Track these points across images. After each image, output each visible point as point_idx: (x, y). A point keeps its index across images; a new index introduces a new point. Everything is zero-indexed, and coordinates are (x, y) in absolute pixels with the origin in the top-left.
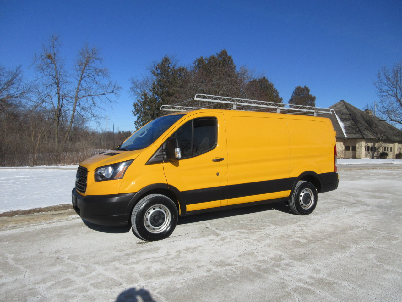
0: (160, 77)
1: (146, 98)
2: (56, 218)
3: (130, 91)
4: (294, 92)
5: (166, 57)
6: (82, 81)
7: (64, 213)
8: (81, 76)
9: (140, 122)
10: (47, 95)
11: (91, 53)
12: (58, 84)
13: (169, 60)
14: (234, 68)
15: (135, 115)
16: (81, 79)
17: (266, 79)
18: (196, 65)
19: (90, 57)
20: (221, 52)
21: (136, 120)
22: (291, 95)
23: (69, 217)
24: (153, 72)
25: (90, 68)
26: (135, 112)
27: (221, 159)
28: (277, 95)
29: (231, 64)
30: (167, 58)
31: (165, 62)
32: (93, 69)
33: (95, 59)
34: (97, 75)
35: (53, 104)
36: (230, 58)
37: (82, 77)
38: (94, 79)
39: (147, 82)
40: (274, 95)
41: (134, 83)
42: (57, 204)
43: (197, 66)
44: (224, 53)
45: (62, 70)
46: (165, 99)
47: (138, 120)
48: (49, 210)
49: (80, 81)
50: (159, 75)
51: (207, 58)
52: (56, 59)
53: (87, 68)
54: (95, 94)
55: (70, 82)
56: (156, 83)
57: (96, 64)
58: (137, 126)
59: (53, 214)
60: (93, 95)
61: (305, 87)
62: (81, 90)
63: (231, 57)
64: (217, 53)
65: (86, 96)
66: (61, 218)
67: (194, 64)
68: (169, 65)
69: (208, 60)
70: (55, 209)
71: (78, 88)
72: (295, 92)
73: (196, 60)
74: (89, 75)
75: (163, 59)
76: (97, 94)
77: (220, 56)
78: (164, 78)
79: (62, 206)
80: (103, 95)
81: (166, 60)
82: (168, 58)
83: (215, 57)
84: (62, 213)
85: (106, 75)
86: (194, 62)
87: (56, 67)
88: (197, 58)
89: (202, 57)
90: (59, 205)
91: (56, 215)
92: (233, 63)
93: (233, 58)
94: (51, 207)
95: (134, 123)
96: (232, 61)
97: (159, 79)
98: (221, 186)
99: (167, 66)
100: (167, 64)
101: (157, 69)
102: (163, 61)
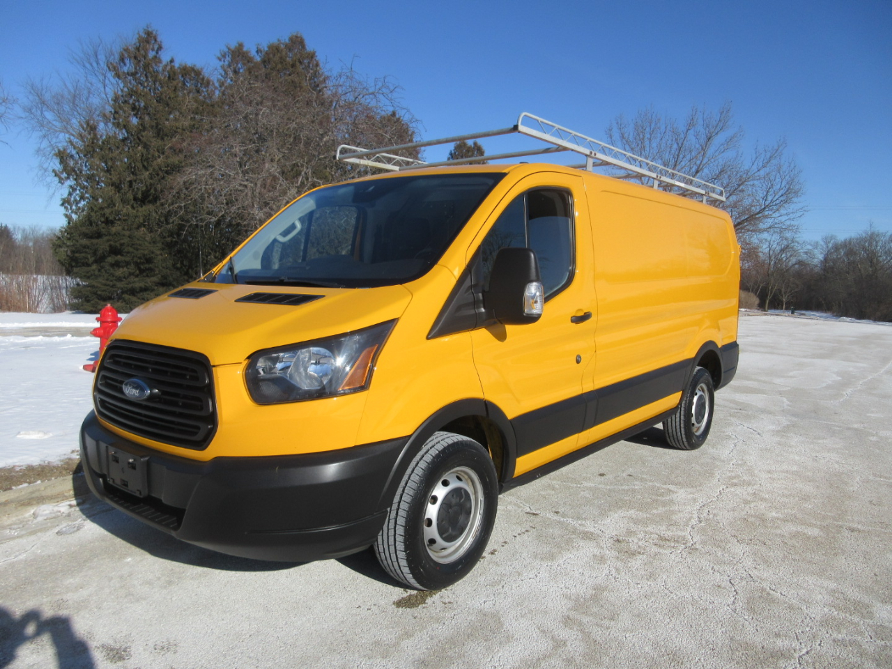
0: (133, 83)
1: (95, 137)
3: (23, 115)
5: (150, 30)
9: (75, 200)
13: (159, 40)
14: (324, 81)
15: (61, 181)
17: (397, 116)
18: (226, 63)
20: (291, 39)
21: (65, 195)
24: (113, 68)
26: (62, 173)
27: (585, 317)
29: (316, 74)
30: (152, 33)
31: (147, 42)
36: (312, 56)
43: (229, 66)
44: (297, 42)
46: (151, 142)
47: (70, 194)
50: (131, 78)
51: (260, 47)
56: (121, 99)
58: (68, 213)
61: (475, 144)
63: (314, 53)
64: (279, 40)
67: (220, 60)
68: (157, 53)
69: (263, 53)
73: (226, 50)
75: (138, 34)
77: (289, 48)
81: (149, 38)
82: (154, 33)
83: (280, 47)
86: (219, 56)
88: (229, 46)
89: (241, 45)
92: (320, 69)
93: (320, 57)
95: (61, 202)
96: (317, 65)
97: (132, 90)
98: (582, 395)
99: (151, 54)
100: (153, 50)
101: (122, 60)
102: (141, 40)
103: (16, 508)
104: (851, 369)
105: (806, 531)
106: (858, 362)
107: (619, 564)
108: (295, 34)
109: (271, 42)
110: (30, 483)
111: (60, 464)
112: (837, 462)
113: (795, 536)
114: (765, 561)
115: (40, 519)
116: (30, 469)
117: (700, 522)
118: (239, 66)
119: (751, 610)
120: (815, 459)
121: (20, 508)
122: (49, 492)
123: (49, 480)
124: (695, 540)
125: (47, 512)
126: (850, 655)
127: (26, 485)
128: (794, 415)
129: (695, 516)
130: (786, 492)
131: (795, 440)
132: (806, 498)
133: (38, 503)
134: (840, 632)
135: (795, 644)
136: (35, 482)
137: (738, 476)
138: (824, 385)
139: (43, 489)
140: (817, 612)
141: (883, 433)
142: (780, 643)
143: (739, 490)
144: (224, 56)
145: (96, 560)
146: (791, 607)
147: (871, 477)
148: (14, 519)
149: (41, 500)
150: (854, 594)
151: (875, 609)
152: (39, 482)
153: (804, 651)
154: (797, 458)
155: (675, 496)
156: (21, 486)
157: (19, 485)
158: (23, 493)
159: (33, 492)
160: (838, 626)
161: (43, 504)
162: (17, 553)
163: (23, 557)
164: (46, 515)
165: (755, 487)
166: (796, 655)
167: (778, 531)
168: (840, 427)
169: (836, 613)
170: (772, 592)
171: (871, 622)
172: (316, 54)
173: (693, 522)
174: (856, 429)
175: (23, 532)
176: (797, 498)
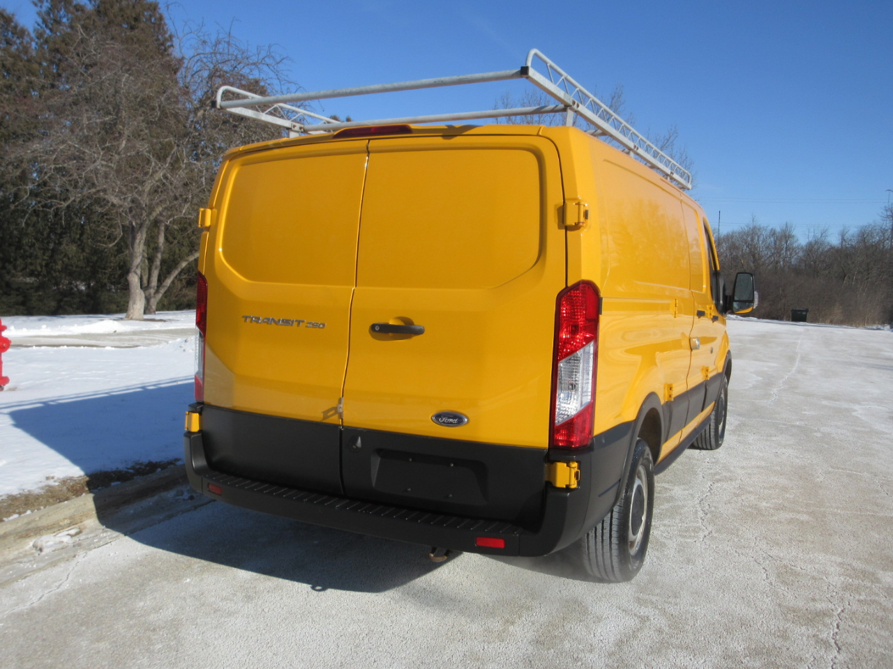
14: (170, 39)
29: (160, 26)
36: (154, 8)
63: (157, 5)
92: (165, 24)
93: (164, 10)
103: (15, 541)
104: (766, 369)
105: (797, 517)
106: (766, 362)
107: (656, 553)
110: (20, 513)
111: (42, 492)
112: (797, 457)
113: (790, 521)
114: (778, 544)
115: (46, 551)
116: (12, 498)
117: (706, 514)
118: (62, 13)
119: (784, 582)
120: (776, 455)
121: (18, 541)
122: (44, 522)
123: (39, 509)
124: (710, 530)
125: (51, 543)
126: (876, 611)
127: (16, 516)
128: (739, 415)
129: (699, 509)
130: (766, 485)
131: (751, 438)
132: (785, 489)
133: (36, 534)
134: (860, 595)
135: (831, 606)
136: (25, 512)
137: (718, 474)
138: (751, 385)
139: (37, 519)
140: (836, 580)
141: (825, 429)
142: (819, 606)
143: (725, 485)
145: (151, 583)
146: (813, 578)
147: (830, 469)
148: (16, 553)
149: (38, 531)
150: (858, 565)
151: (879, 575)
152: (29, 512)
153: (840, 610)
154: (761, 455)
155: (673, 493)
156: (11, 518)
157: (9, 516)
158: (19, 524)
159: (29, 523)
160: (857, 590)
161: (41, 535)
162: (57, 584)
163: (66, 586)
164: (51, 546)
165: (737, 482)
166: (835, 613)
167: (775, 518)
168: (785, 425)
169: (851, 580)
170: (793, 568)
171: (881, 586)
173: (701, 514)
174: (798, 426)
175: (41, 565)
176: (777, 490)
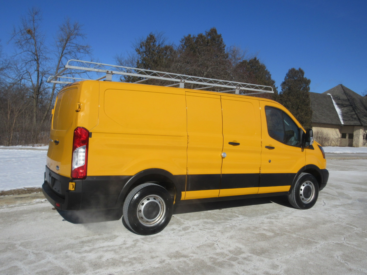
0: (144, 56)
2: (18, 202)
4: (287, 75)
5: (152, 34)
6: (63, 58)
7: (28, 197)
8: (61, 52)
10: (26, 72)
11: (72, 28)
12: (37, 60)
13: (155, 38)
14: (224, 47)
16: (62, 56)
17: (257, 60)
18: (183, 43)
19: (72, 32)
20: (211, 30)
22: (284, 78)
23: (33, 201)
24: (138, 51)
25: (72, 45)
28: (270, 78)
29: (221, 43)
31: (150, 39)
32: (75, 45)
33: (77, 34)
34: (79, 52)
35: (32, 81)
36: (220, 36)
37: (63, 54)
38: (75, 57)
39: (132, 60)
40: (266, 77)
41: (119, 61)
42: (21, 187)
43: (185, 44)
44: (213, 31)
45: (42, 46)
48: (12, 193)
49: (61, 58)
50: (144, 53)
51: (194, 36)
52: (36, 34)
53: (68, 44)
54: (75, 72)
55: (50, 59)
56: (140, 62)
57: (77, 41)
59: (16, 198)
60: (74, 73)
61: (300, 69)
62: (61, 68)
63: (221, 35)
64: (206, 31)
65: (66, 74)
66: (24, 202)
67: (181, 42)
68: (154, 43)
69: (196, 38)
70: (18, 192)
71: (59, 65)
72: (289, 74)
73: (184, 38)
74: (70, 52)
75: (148, 36)
76: (78, 72)
77: (209, 34)
78: (149, 57)
79: (26, 189)
80: (84, 73)
81: (151, 38)
82: (153, 35)
83: (203, 35)
84: (25, 197)
85: (88, 53)
86: (181, 40)
87: (36, 43)
88: (185, 36)
89: (190, 35)
90: (23, 189)
91: (19, 199)
92: (223, 42)
94: (14, 190)
96: (222, 40)
97: (144, 58)
99: (152, 44)
100: (152, 42)
101: (141, 47)
102: (148, 39)
108: (212, 28)
109: (199, 33)
144: (183, 40)
172: (222, 36)
